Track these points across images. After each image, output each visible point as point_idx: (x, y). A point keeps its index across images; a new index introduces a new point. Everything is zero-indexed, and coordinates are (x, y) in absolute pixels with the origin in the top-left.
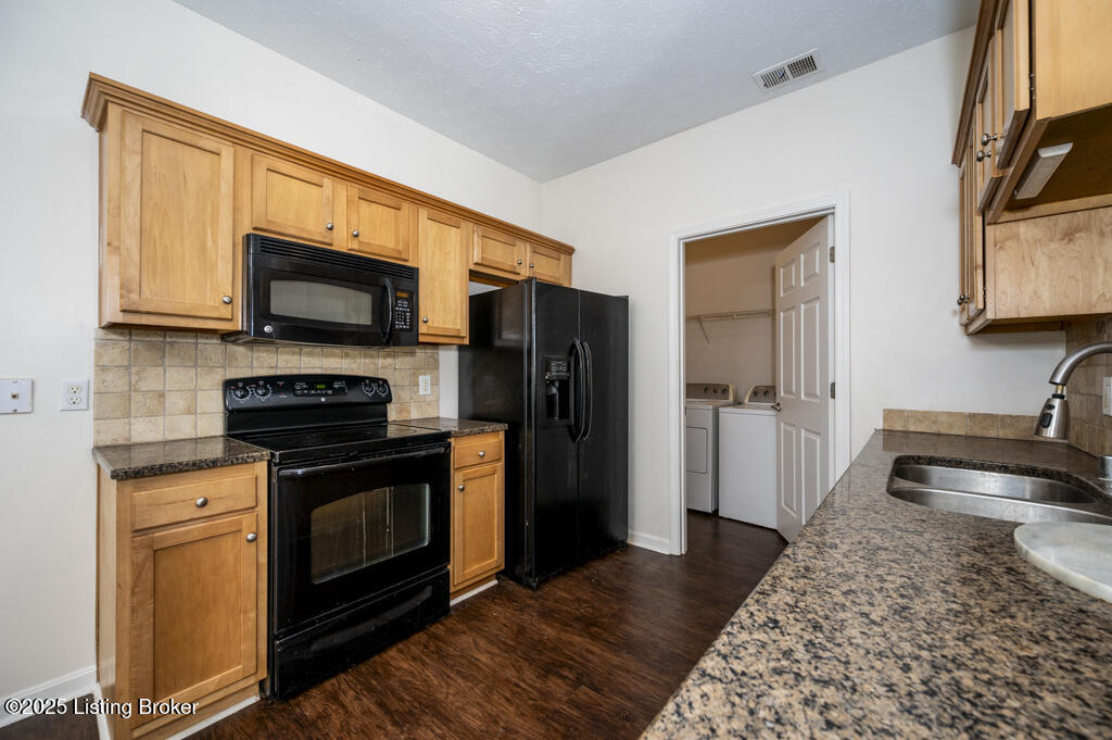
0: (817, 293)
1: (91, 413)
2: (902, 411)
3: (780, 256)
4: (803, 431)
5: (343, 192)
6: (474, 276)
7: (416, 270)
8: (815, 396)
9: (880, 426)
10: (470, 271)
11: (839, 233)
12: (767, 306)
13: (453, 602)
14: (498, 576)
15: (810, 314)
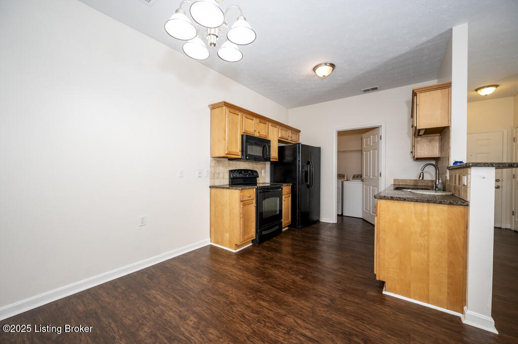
0: (376, 147)
1: (209, 178)
2: (398, 179)
3: (364, 135)
4: (371, 187)
5: (256, 121)
6: (280, 141)
7: (270, 141)
8: (375, 176)
9: (393, 183)
10: (279, 140)
11: (383, 132)
12: (360, 149)
13: (283, 230)
14: (288, 226)
15: (374, 154)
